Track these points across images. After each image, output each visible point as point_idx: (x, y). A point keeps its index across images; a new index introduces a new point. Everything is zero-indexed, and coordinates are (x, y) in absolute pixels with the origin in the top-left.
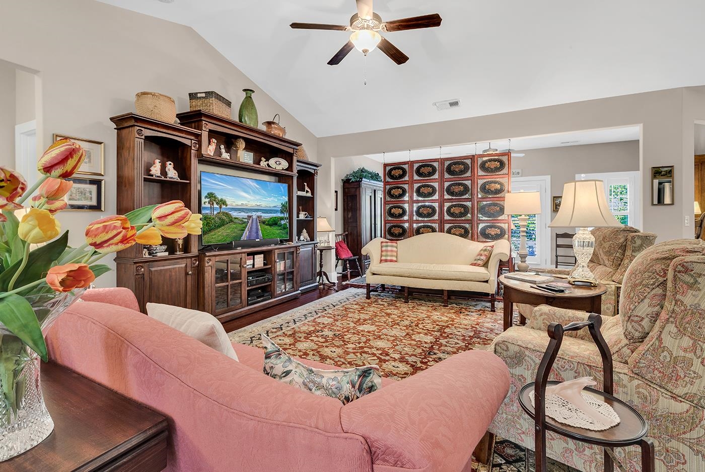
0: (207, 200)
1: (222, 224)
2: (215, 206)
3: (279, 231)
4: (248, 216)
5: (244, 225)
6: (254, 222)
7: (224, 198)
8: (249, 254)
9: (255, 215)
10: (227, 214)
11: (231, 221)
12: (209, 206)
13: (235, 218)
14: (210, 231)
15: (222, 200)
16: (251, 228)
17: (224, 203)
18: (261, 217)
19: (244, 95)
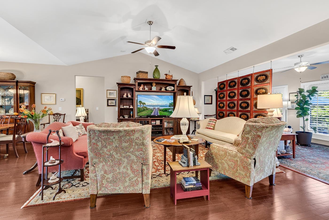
0: (139, 103)
1: (144, 110)
2: (142, 105)
3: (168, 114)
4: (154, 108)
5: (152, 111)
6: (156, 110)
7: (145, 102)
8: (152, 120)
9: (156, 107)
10: (146, 107)
11: (147, 109)
12: (140, 105)
13: (149, 109)
14: (140, 112)
15: (144, 103)
16: (155, 112)
17: (145, 104)
18: (159, 108)
19: (155, 67)
